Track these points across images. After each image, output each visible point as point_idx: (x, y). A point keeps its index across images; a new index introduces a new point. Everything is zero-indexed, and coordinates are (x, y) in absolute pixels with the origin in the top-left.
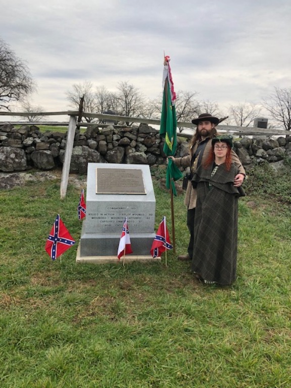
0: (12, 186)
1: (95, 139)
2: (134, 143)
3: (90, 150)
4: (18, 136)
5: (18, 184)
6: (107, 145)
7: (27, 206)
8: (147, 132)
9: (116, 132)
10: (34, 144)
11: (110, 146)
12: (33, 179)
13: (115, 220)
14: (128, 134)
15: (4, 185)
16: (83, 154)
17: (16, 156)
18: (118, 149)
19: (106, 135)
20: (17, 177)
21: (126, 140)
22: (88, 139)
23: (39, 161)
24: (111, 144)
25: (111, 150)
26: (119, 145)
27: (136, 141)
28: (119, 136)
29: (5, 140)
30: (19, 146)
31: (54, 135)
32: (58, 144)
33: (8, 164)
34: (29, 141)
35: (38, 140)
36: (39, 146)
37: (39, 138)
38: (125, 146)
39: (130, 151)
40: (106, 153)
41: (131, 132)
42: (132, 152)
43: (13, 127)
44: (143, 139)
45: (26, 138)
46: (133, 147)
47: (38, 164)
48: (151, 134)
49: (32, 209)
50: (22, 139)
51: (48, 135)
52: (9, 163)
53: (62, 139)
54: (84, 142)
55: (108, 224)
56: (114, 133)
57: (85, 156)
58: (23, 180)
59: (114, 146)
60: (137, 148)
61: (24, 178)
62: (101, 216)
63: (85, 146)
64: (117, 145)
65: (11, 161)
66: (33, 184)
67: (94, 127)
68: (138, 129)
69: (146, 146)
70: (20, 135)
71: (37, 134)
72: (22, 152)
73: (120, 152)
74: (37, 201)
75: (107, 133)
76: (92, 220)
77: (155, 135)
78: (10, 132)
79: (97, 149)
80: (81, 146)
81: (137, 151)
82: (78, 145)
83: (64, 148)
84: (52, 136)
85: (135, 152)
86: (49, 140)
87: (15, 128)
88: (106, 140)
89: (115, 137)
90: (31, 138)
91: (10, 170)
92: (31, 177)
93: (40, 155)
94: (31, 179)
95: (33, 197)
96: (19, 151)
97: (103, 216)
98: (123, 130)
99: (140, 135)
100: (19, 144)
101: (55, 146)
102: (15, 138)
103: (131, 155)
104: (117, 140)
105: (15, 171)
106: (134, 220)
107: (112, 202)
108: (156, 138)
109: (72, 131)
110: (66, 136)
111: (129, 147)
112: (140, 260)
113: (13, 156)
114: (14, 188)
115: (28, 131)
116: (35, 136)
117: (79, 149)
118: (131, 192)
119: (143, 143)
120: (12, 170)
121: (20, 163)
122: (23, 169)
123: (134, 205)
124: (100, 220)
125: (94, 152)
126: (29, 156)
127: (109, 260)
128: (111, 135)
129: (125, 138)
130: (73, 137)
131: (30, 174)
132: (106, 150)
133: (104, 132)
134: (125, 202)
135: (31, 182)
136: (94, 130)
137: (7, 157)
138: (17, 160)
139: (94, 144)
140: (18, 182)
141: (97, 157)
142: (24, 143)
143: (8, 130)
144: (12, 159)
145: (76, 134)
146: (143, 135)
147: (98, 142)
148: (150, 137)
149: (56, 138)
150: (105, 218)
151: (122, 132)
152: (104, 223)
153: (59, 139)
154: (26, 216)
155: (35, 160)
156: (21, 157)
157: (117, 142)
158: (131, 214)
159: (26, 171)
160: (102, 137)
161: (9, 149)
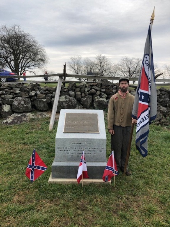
0: (21, 122)
1: (74, 90)
2: (98, 93)
3: (70, 98)
4: (26, 90)
5: (25, 121)
6: (81, 94)
7: (27, 136)
8: (107, 85)
9: (87, 85)
10: (36, 95)
11: (83, 95)
12: (35, 117)
13: (77, 152)
14: (94, 87)
15: (16, 121)
16: (66, 101)
17: (25, 103)
18: (88, 96)
19: (80, 88)
20: (25, 116)
21: (93, 91)
22: (69, 91)
23: (38, 106)
24: (84, 93)
25: (84, 97)
26: (89, 94)
27: (100, 91)
28: (89, 89)
29: (19, 93)
30: (27, 96)
31: (49, 89)
32: (51, 95)
33: (19, 108)
34: (33, 93)
35: (38, 93)
36: (39, 96)
37: (39, 91)
38: (93, 94)
39: (96, 98)
40: (81, 100)
41: (96, 85)
42: (97, 98)
43: (24, 85)
44: (105, 90)
45: (31, 92)
46: (98, 95)
47: (38, 107)
48: (110, 86)
49: (29, 138)
50: (29, 92)
51: (45, 89)
52: (21, 107)
53: (53, 91)
54: (66, 93)
55: (71, 155)
56: (86, 87)
57: (67, 102)
58: (28, 118)
59: (85, 95)
60: (100, 96)
61: (29, 116)
62: (66, 149)
63: (67, 96)
64: (87, 94)
65: (21, 106)
66: (34, 120)
67: (73, 83)
68: (102, 83)
69: (107, 94)
70: (28, 90)
71: (38, 89)
72: (29, 100)
73: (90, 99)
74: (34, 132)
75: (81, 87)
76: (60, 152)
77: (112, 87)
78: (21, 88)
79: (75, 97)
80: (65, 95)
81: (101, 97)
82: (63, 95)
83: (54, 97)
84: (47, 90)
85: (99, 98)
86: (45, 93)
87: (25, 85)
88: (80, 91)
89: (87, 89)
90: (34, 92)
91: (21, 112)
92: (33, 116)
93: (39, 102)
94: (33, 117)
95: (32, 129)
96: (27, 99)
97: (68, 149)
98: (91, 84)
99: (103, 87)
100: (27, 95)
101: (49, 96)
102: (25, 91)
103: (96, 100)
104: (88, 91)
105: (24, 112)
106: (90, 152)
107: (74, 139)
108: (113, 89)
109: (59, 86)
110: (55, 89)
111: (95, 95)
112: (95, 182)
113: (23, 103)
114: (22, 123)
115: (33, 87)
116: (37, 90)
117: (63, 98)
118: (89, 131)
119: (104, 92)
120: (23, 112)
121: (27, 107)
122: (29, 110)
123: (90, 141)
124: (66, 152)
125: (73, 99)
126: (33, 103)
127: (72, 182)
128: (84, 88)
129: (93, 89)
130: (60, 90)
131: (33, 114)
132: (80, 97)
133: (79, 86)
134: (83, 139)
135: (33, 119)
136: (73, 85)
137: (19, 104)
138: (25, 105)
139: (73, 94)
140: (25, 119)
141: (74, 103)
142: (30, 94)
143: (21, 87)
144: (22, 105)
145: (62, 88)
146: (104, 87)
147: (75, 93)
148: (109, 88)
149: (50, 91)
150: (69, 151)
151: (91, 85)
152: (68, 154)
153: (51, 92)
154: (24, 143)
155: (36, 105)
156: (28, 103)
157: (87, 92)
158: (88, 148)
159: (31, 112)
160: (78, 89)
161: (20, 98)
